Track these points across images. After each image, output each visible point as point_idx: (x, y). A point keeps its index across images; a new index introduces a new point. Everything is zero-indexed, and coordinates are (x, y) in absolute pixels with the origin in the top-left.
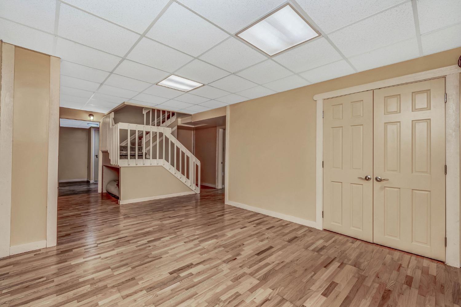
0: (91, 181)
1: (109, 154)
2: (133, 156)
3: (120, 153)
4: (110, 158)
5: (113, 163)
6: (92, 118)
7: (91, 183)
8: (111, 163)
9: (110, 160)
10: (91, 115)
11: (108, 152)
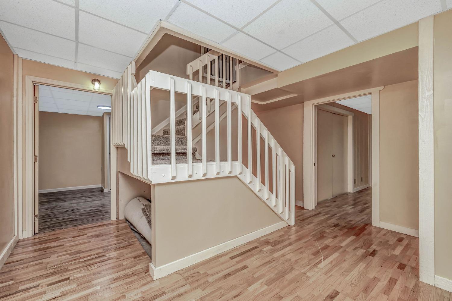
0: (105, 189)
1: (127, 150)
2: (181, 155)
3: (153, 149)
4: (129, 160)
5: (135, 171)
6: (97, 86)
7: (105, 191)
8: (132, 171)
9: (129, 164)
10: (95, 80)
11: (126, 147)
